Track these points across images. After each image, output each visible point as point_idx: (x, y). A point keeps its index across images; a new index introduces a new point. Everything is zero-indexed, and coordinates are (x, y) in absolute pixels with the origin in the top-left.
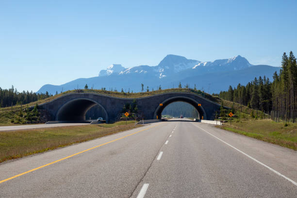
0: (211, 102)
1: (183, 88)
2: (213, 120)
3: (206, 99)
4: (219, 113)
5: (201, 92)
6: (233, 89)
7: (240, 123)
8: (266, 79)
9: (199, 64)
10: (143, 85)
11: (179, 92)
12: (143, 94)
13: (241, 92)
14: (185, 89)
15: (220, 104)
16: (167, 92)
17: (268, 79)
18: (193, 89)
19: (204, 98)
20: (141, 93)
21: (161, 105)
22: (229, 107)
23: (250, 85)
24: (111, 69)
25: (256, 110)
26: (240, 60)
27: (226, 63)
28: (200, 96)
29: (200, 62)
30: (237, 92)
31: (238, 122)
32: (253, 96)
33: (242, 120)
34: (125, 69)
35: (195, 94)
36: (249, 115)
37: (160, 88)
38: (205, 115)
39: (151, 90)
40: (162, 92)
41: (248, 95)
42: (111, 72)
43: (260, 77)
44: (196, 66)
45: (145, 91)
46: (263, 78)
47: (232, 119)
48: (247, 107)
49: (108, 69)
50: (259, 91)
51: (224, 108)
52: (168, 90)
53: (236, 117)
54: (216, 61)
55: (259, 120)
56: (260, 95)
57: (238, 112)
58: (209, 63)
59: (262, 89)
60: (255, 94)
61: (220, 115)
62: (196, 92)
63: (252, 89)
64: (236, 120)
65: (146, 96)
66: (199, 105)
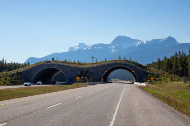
0: (142, 69)
1: (122, 59)
2: (143, 82)
3: (138, 67)
4: (147, 77)
5: (135, 63)
6: (161, 60)
7: (161, 84)
8: (184, 53)
9: (140, 43)
10: (93, 58)
11: (119, 62)
12: (93, 64)
13: (165, 63)
14: (123, 60)
15: (148, 71)
16: (110, 63)
17: (185, 53)
18: (129, 60)
19: (136, 67)
20: (92, 63)
21: (106, 71)
22: (155, 73)
23: (172, 58)
24: (77, 46)
25: (174, 76)
26: (171, 40)
27: (160, 42)
28: (134, 65)
29: (141, 41)
30: (163, 62)
31: (160, 84)
32: (174, 65)
33: (163, 82)
34: (87, 46)
35: (130, 64)
36: (169, 79)
37: (105, 60)
38: (137, 79)
39: (99, 61)
40: (107, 63)
41: (171, 64)
42: (77, 48)
43: (180, 52)
44: (138, 44)
45: (95, 62)
46: (181, 53)
47: (156, 82)
48: (168, 73)
49: (75, 46)
50: (179, 61)
51: (151, 74)
52: (111, 61)
53: (159, 80)
54: (153, 40)
55: (175, 82)
56: (179, 65)
57: (161, 77)
58: (147, 42)
59: (181, 60)
60: (175, 64)
61: (148, 78)
62: (131, 62)
63: (173, 60)
64: (159, 82)
65: (95, 65)
66: (133, 71)
